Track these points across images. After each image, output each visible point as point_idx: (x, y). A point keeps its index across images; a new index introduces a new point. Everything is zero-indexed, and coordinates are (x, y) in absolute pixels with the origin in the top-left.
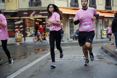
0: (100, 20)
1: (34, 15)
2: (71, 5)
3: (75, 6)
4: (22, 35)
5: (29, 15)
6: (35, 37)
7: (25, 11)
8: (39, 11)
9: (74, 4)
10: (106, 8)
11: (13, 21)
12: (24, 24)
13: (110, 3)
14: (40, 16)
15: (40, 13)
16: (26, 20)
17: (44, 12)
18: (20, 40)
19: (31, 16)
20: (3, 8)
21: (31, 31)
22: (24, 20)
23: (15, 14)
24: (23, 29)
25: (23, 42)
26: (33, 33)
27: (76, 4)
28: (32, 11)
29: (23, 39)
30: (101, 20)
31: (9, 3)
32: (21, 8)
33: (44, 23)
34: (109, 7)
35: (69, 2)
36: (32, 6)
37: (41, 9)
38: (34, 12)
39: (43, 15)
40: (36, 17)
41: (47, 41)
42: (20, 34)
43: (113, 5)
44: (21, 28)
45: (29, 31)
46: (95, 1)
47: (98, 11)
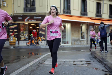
0: (90, 26)
1: (28, 20)
2: (64, 12)
3: (67, 13)
4: (16, 39)
5: (23, 20)
6: (28, 41)
7: (20, 16)
8: (33, 16)
9: (66, 11)
10: (97, 16)
12: (18, 28)
13: (101, 10)
14: (34, 21)
15: (34, 18)
16: (21, 25)
17: (38, 18)
18: (14, 44)
19: (25, 21)
21: (25, 35)
22: (19, 24)
24: (17, 33)
25: (17, 45)
26: (27, 37)
27: (69, 11)
28: (26, 16)
29: (17, 42)
30: (92, 26)
31: (5, 7)
32: (16, 13)
33: (37, 27)
34: (99, 15)
35: (62, 8)
36: (27, 11)
37: (35, 14)
38: (28, 17)
39: (37, 20)
40: (30, 22)
41: (40, 46)
42: (14, 38)
43: (103, 13)
44: (15, 32)
45: (23, 35)
46: (86, 8)
47: (89, 18)
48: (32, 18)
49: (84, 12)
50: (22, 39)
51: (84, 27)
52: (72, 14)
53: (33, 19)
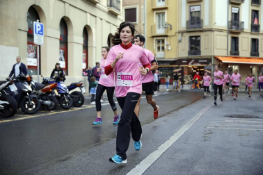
1: (192, 64)
2: (231, 53)
3: (235, 54)
5: (188, 63)
6: (192, 85)
7: (184, 60)
8: (198, 59)
9: (234, 52)
11: (172, 68)
12: (182, 72)
14: (199, 65)
15: (199, 61)
16: (185, 68)
17: (204, 61)
19: (190, 64)
20: (162, 56)
21: (188, 78)
22: (183, 68)
23: (174, 62)
24: (181, 77)
26: (190, 80)
27: (237, 52)
28: (191, 60)
31: (169, 52)
32: (180, 56)
35: (229, 50)
36: (191, 55)
37: (201, 57)
38: (193, 61)
39: (202, 63)
46: (258, 48)
47: (260, 59)
48: (196, 61)
49: (255, 52)
50: (186, 83)
51: (254, 69)
52: (241, 55)
53: (198, 63)
